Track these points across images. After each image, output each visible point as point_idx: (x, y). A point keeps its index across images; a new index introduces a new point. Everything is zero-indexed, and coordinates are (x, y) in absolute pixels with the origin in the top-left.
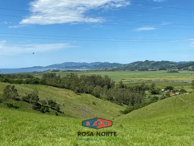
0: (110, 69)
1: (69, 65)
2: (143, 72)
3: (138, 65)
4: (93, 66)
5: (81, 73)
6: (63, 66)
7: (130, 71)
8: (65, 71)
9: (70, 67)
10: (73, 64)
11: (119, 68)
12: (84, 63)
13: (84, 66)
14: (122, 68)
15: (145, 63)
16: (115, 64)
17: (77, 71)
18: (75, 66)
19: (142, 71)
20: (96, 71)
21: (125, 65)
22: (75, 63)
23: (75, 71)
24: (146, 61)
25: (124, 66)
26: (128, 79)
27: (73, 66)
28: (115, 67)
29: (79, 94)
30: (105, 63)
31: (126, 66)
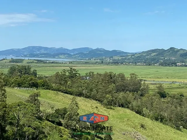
0: (108, 60)
1: (35, 51)
2: (168, 67)
3: (157, 55)
4: (77, 54)
5: (61, 66)
6: (25, 54)
7: (146, 65)
8: (33, 62)
9: (37, 55)
10: (43, 50)
11: (123, 59)
12: (61, 49)
13: (61, 54)
14: (129, 59)
15: (169, 53)
16: (115, 53)
17: (53, 63)
18: (47, 54)
19: (166, 66)
20: (86, 63)
21: (133, 54)
22: (46, 49)
23: (50, 63)
24: (171, 48)
25: (132, 56)
26: (150, 79)
27: (44, 54)
28: (116, 58)
29: (111, 108)
30: (97, 50)
31: (136, 56)
